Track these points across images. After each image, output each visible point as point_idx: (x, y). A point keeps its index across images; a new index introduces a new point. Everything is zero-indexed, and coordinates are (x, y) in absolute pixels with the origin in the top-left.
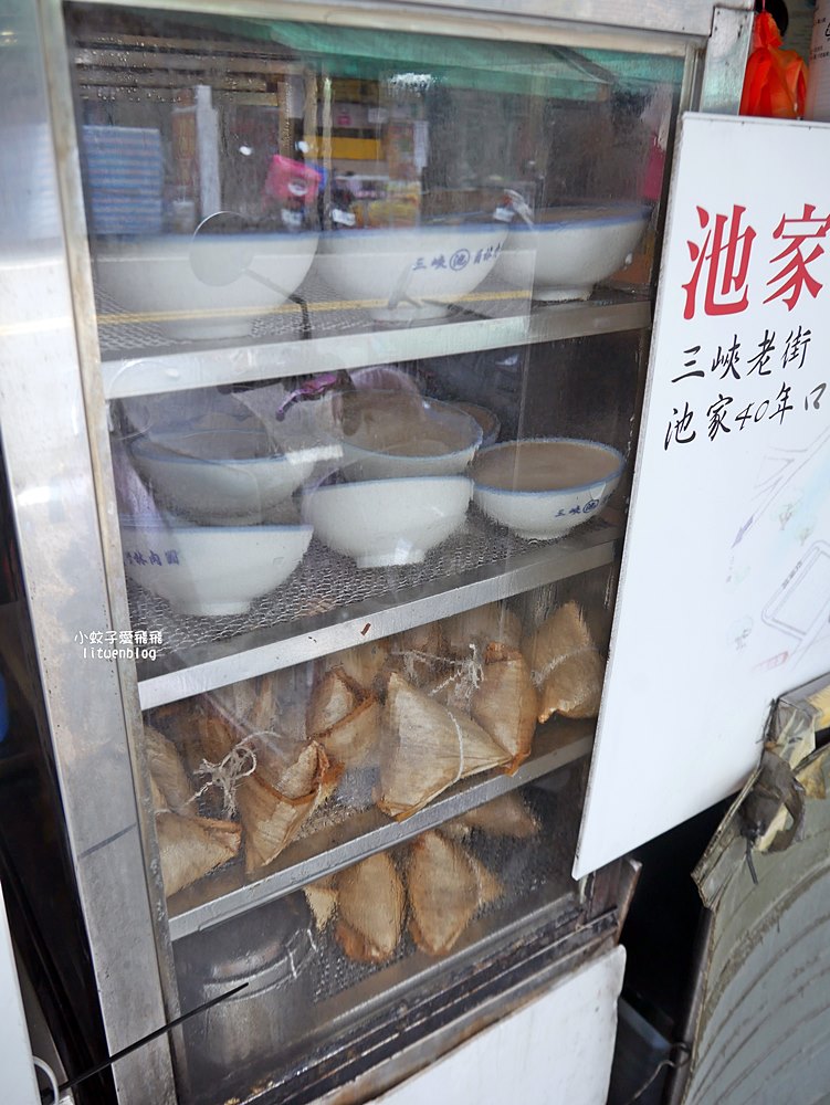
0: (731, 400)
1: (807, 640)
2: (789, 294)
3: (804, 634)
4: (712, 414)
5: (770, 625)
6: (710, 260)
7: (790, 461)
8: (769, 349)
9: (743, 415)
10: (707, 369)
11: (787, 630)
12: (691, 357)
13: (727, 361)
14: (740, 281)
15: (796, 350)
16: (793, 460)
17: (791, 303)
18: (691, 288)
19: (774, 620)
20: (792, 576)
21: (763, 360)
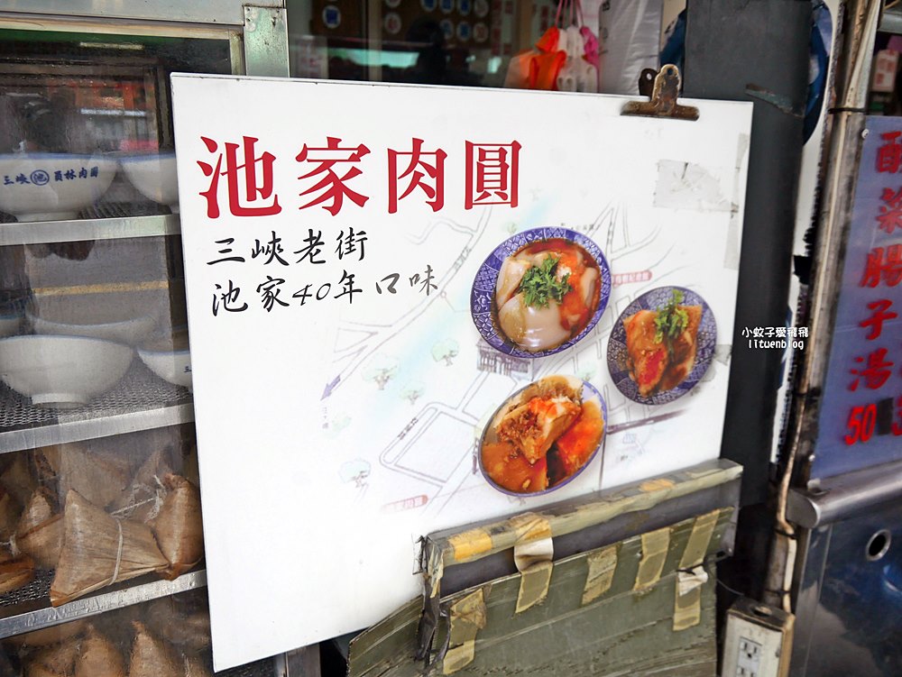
0: (282, 281)
1: (448, 488)
2: (330, 202)
3: (444, 482)
4: (262, 291)
5: (393, 470)
6: (226, 176)
7: (372, 334)
8: (317, 244)
9: (302, 293)
10: (247, 255)
11: (419, 476)
12: (225, 246)
13: (268, 251)
14: (267, 192)
15: (351, 246)
16: (376, 333)
17: (335, 210)
18: (211, 195)
19: (396, 465)
20: (408, 429)
21: (313, 251)
